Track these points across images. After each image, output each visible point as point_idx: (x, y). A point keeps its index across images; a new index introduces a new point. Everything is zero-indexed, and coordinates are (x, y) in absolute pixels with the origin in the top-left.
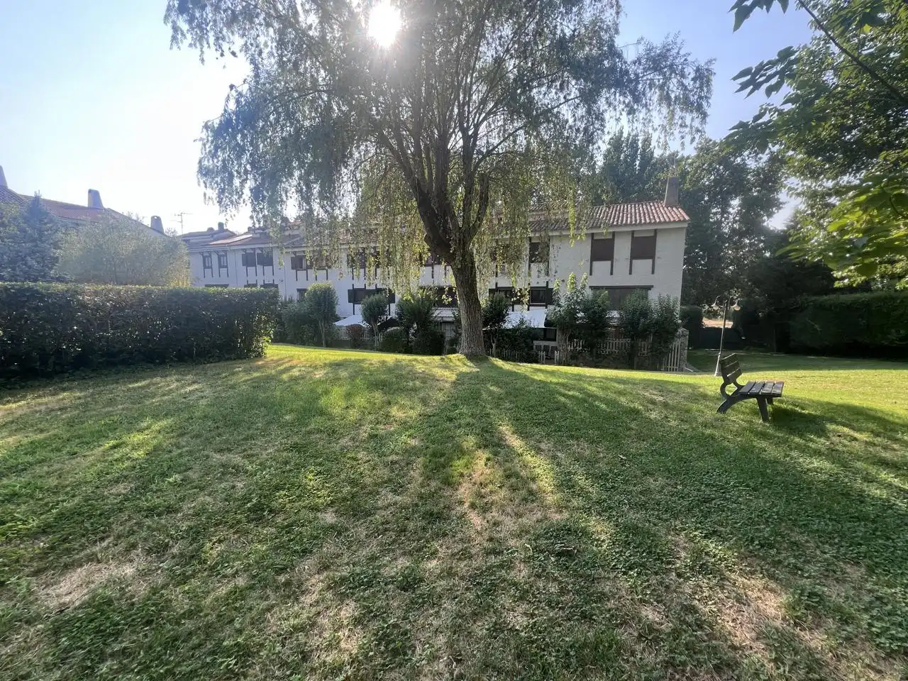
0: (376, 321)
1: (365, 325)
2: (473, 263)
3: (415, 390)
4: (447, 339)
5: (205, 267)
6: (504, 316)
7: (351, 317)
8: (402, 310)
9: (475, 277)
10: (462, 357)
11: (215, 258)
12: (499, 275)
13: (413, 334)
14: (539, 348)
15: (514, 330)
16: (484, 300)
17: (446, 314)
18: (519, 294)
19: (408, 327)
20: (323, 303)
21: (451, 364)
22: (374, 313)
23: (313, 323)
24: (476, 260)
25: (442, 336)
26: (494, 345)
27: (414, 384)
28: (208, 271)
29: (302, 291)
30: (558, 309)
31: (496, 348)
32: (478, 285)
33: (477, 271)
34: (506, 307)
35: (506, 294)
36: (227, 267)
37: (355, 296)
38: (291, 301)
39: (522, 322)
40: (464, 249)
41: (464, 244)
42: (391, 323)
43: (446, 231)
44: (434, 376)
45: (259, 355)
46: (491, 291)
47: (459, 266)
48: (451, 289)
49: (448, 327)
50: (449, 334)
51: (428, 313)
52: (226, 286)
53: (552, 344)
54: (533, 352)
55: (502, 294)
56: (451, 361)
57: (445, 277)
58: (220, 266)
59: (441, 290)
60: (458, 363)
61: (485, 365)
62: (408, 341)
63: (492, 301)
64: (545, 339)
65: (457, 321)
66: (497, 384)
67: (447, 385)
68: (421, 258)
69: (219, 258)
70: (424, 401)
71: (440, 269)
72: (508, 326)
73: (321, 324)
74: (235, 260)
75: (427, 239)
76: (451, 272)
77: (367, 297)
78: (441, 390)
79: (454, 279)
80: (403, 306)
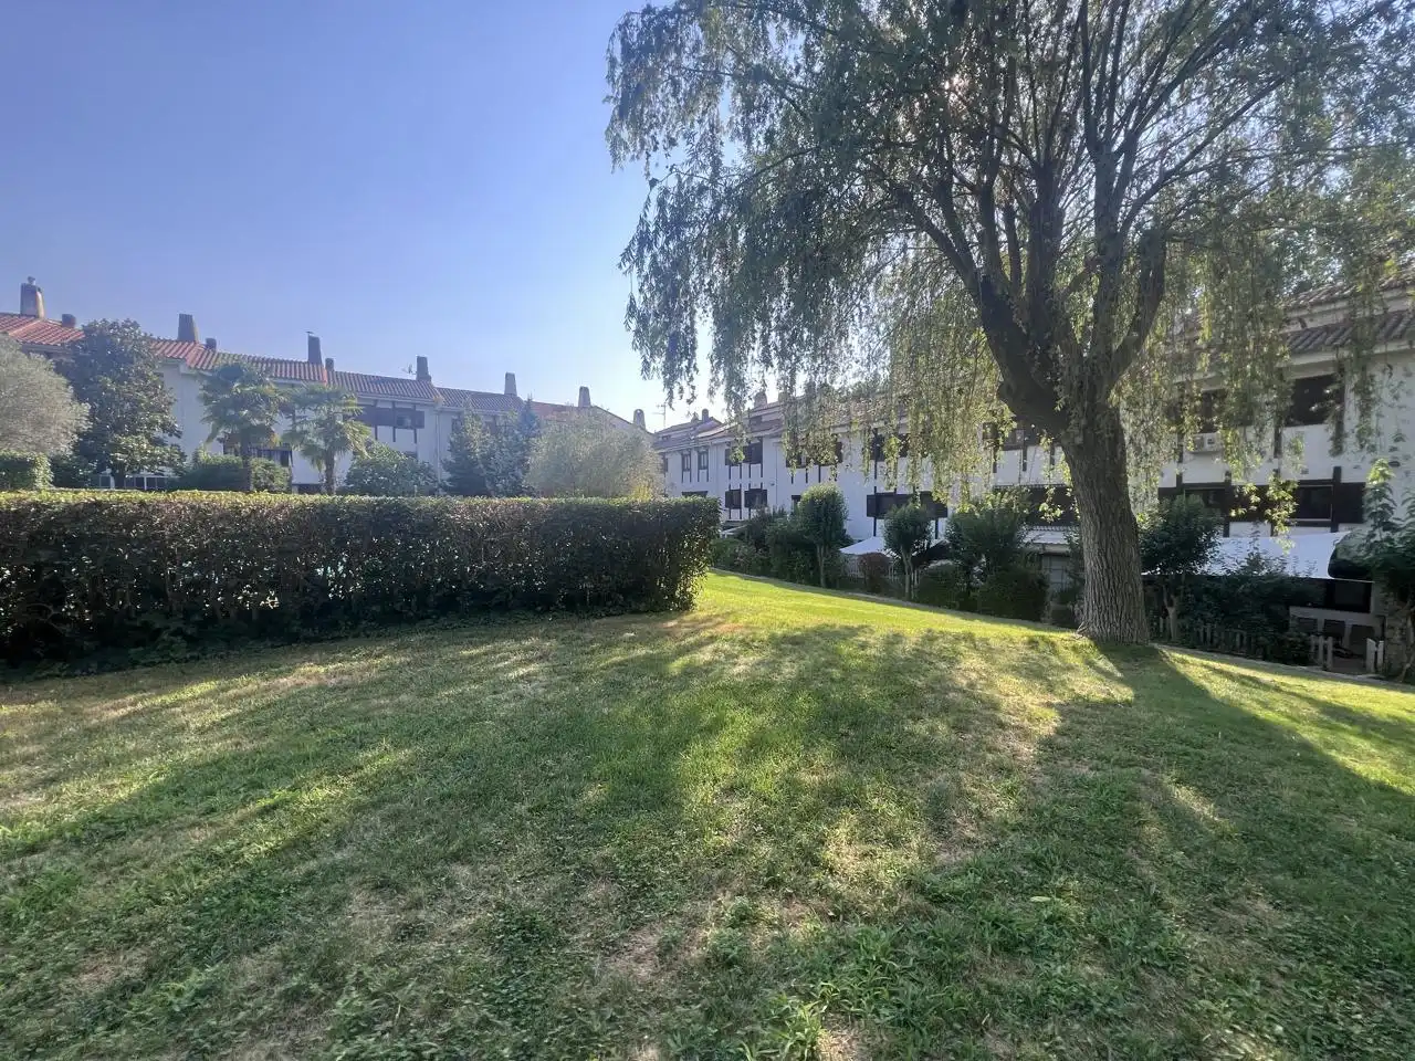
0: (908, 550)
1: (890, 554)
2: (1118, 432)
3: (925, 754)
4: (1053, 589)
5: (683, 470)
6: (1201, 548)
7: (869, 539)
8: (957, 528)
9: (1123, 462)
10: (1084, 641)
11: (695, 455)
12: (1187, 457)
13: (979, 575)
14: (1309, 626)
15: (1232, 581)
16: (1144, 514)
17: (1054, 539)
18: (1254, 499)
19: (971, 563)
20: (825, 516)
21: (1054, 660)
22: (906, 534)
23: (810, 548)
24: (1126, 426)
25: (1042, 583)
26: (1171, 611)
27: (932, 730)
28: (687, 474)
29: (796, 498)
30: (1381, 535)
31: (1180, 616)
32: (1131, 481)
33: (1130, 451)
34: (1210, 529)
35: (1206, 500)
36: (706, 468)
37: (877, 505)
38: (782, 514)
39: (1255, 562)
40: (1092, 401)
41: (1094, 390)
42: (939, 552)
43: (1048, 363)
44: (995, 707)
45: (686, 605)
46: (1163, 493)
47: (1079, 440)
48: (1061, 489)
49: (1057, 565)
50: (1057, 579)
51: (1010, 538)
52: (704, 494)
53: (1351, 619)
54: (1292, 635)
55: (1196, 500)
56: (1055, 652)
57: (1050, 467)
58: (700, 468)
59: (1038, 493)
60: (1073, 659)
61: (1149, 672)
62: (969, 587)
63: (1168, 517)
64: (1329, 603)
65: (1074, 555)
66: (1200, 776)
67: (1027, 750)
68: (996, 433)
69: (700, 454)
70: (938, 816)
71: (1039, 453)
72: (1214, 569)
73: (820, 551)
74: (716, 458)
75: (1004, 393)
76: (1060, 455)
77: (894, 507)
78: (1002, 770)
79: (1067, 470)
80: (959, 523)
